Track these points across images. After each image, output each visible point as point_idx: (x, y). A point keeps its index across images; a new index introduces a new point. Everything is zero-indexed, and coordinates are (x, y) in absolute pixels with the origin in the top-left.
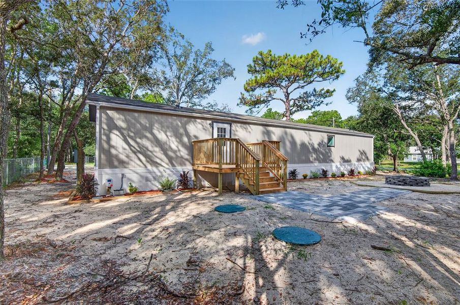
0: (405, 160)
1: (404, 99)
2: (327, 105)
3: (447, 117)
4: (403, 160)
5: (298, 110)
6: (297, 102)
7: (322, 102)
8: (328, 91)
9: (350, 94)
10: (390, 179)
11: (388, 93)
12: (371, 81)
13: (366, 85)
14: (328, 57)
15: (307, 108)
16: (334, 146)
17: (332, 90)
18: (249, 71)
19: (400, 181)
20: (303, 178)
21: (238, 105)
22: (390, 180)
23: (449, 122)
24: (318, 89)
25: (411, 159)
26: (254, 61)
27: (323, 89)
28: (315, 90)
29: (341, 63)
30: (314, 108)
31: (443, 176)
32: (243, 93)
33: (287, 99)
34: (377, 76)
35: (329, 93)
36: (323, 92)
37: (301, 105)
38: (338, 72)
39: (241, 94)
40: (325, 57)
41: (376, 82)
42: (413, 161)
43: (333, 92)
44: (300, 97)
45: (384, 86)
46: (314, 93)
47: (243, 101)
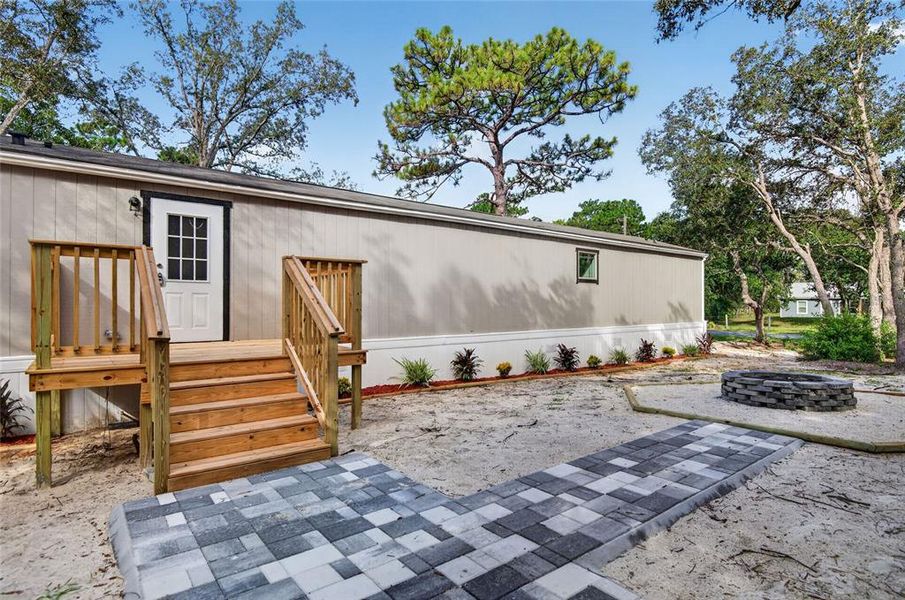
0: (782, 313)
1: (779, 164)
2: (599, 178)
3: (884, 203)
4: (778, 311)
5: (532, 192)
6: (527, 171)
7: (588, 171)
8: (599, 144)
9: (648, 149)
10: (734, 385)
11: (740, 145)
12: (700, 117)
13: (688, 126)
14: (589, 47)
15: (553, 188)
16: (596, 282)
17: (610, 140)
18: (398, 84)
19: (762, 393)
20: (498, 374)
21: (375, 174)
22: (735, 389)
23: (890, 216)
24: (576, 138)
25: (796, 310)
26: (408, 57)
27: (587, 139)
28: (567, 140)
29: (625, 66)
30: (570, 186)
31: (872, 358)
32: (383, 143)
33: (499, 161)
34: (713, 105)
35: (602, 149)
36: (588, 145)
37: (538, 178)
38: (619, 90)
39: (380, 145)
40: (581, 44)
41: (713, 118)
42: (799, 314)
43: (610, 145)
44: (534, 159)
45: (730, 127)
46: (568, 148)
47: (387, 164)
